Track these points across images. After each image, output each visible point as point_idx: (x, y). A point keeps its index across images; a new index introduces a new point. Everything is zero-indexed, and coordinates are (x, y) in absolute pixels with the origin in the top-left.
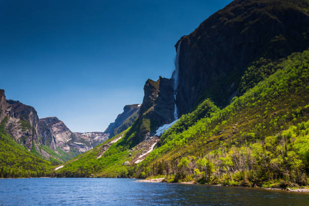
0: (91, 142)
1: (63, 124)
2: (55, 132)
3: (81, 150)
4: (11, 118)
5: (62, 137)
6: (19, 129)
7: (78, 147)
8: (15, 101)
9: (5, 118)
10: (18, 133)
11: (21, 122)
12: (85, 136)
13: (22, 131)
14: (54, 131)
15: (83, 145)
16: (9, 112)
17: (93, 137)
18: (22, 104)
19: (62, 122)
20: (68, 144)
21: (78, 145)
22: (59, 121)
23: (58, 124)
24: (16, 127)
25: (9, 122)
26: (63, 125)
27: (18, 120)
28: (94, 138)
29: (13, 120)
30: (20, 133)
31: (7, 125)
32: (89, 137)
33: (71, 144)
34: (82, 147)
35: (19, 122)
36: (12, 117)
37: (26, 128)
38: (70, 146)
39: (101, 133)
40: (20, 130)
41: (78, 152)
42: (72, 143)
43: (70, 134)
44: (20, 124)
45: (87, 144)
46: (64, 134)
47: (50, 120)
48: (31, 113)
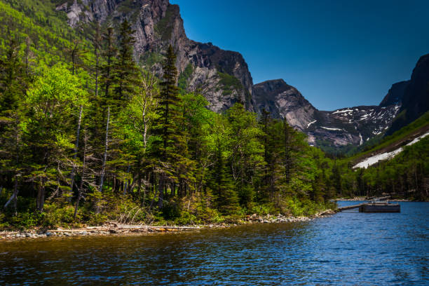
0: (356, 125)
1: (297, 92)
2: (283, 109)
3: (338, 141)
4: (198, 68)
5: (298, 117)
6: (217, 90)
7: (332, 137)
8: (205, 44)
9: (186, 69)
10: (215, 100)
11: (221, 77)
12: (340, 114)
13: (224, 94)
14: (281, 106)
15: (341, 132)
16: (194, 56)
17: (356, 116)
18: (217, 48)
19: (295, 89)
20: (311, 130)
21: (331, 131)
22: (289, 87)
23: (288, 92)
24: (210, 86)
25: (196, 77)
26: (296, 94)
27: (212, 73)
28: (359, 117)
29: (203, 72)
30: (219, 99)
31: (192, 84)
32: (349, 117)
33: (317, 131)
34: (339, 135)
35: (215, 77)
36: (201, 67)
37: (232, 87)
38: (315, 134)
39: (372, 107)
40: (218, 94)
41: (333, 146)
42: (319, 128)
43: (311, 112)
44: (218, 80)
45: (349, 129)
46: (301, 112)
47: (272, 87)
48: (238, 65)
